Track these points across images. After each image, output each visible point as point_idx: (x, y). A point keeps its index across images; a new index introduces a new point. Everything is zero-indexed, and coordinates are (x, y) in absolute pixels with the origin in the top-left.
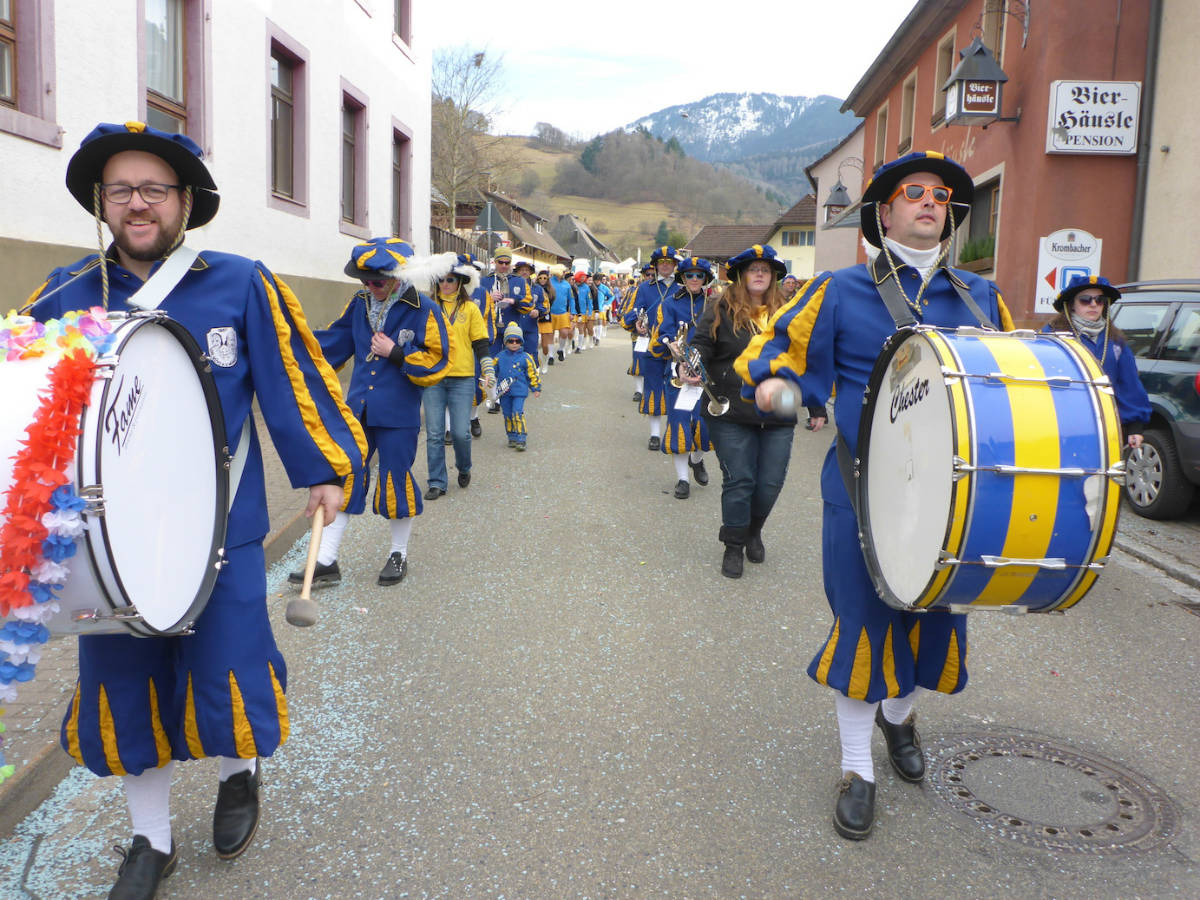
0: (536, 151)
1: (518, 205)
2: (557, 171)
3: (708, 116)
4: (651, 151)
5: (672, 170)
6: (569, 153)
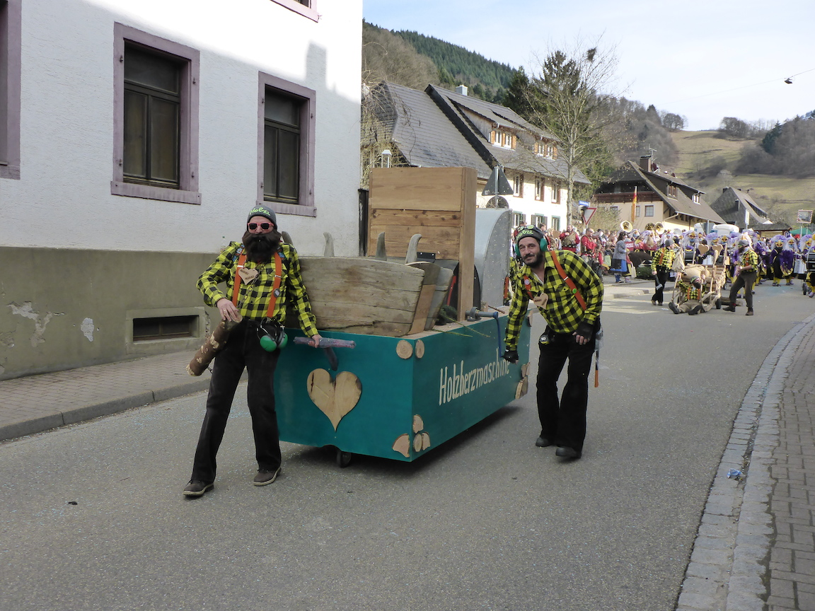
0: (723, 140)
2: (741, 155)
6: (752, 139)
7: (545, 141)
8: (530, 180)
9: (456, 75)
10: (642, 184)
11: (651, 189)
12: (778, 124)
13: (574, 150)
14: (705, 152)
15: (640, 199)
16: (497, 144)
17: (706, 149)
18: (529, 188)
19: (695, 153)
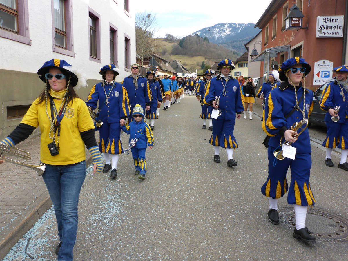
0: (166, 42)
1: (161, 58)
2: (172, 47)
3: (216, 30)
4: (199, 41)
5: (206, 47)
6: (176, 42)
12: (184, 37)
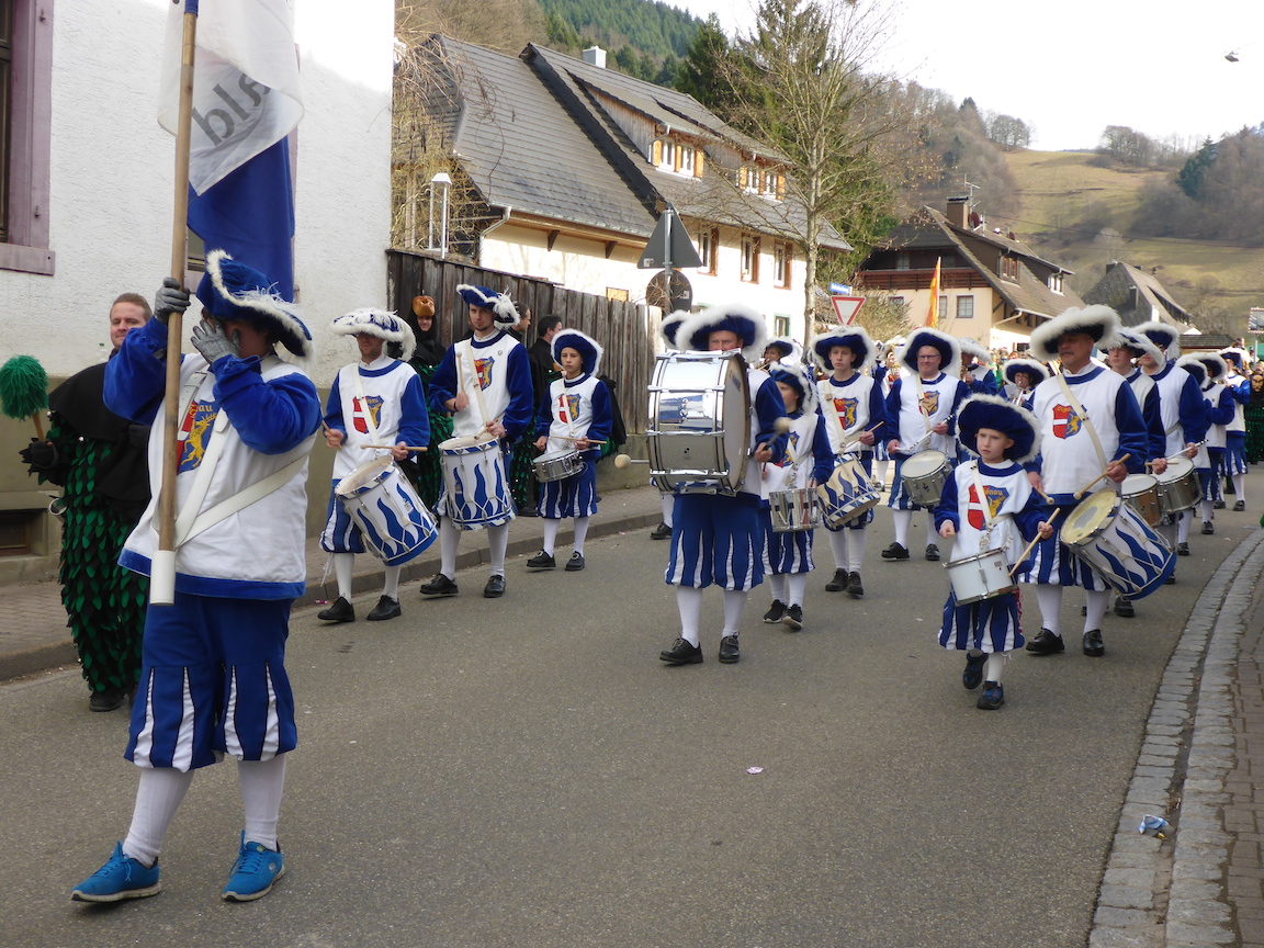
0: (1105, 171)
2: (1140, 199)
6: (1161, 170)
7: (762, 162)
8: (730, 241)
9: (582, 29)
10: (950, 253)
11: (967, 263)
12: (1208, 141)
13: (820, 184)
14: (1070, 193)
15: (947, 282)
16: (664, 167)
17: (1073, 188)
18: (730, 256)
19: (1052, 195)
